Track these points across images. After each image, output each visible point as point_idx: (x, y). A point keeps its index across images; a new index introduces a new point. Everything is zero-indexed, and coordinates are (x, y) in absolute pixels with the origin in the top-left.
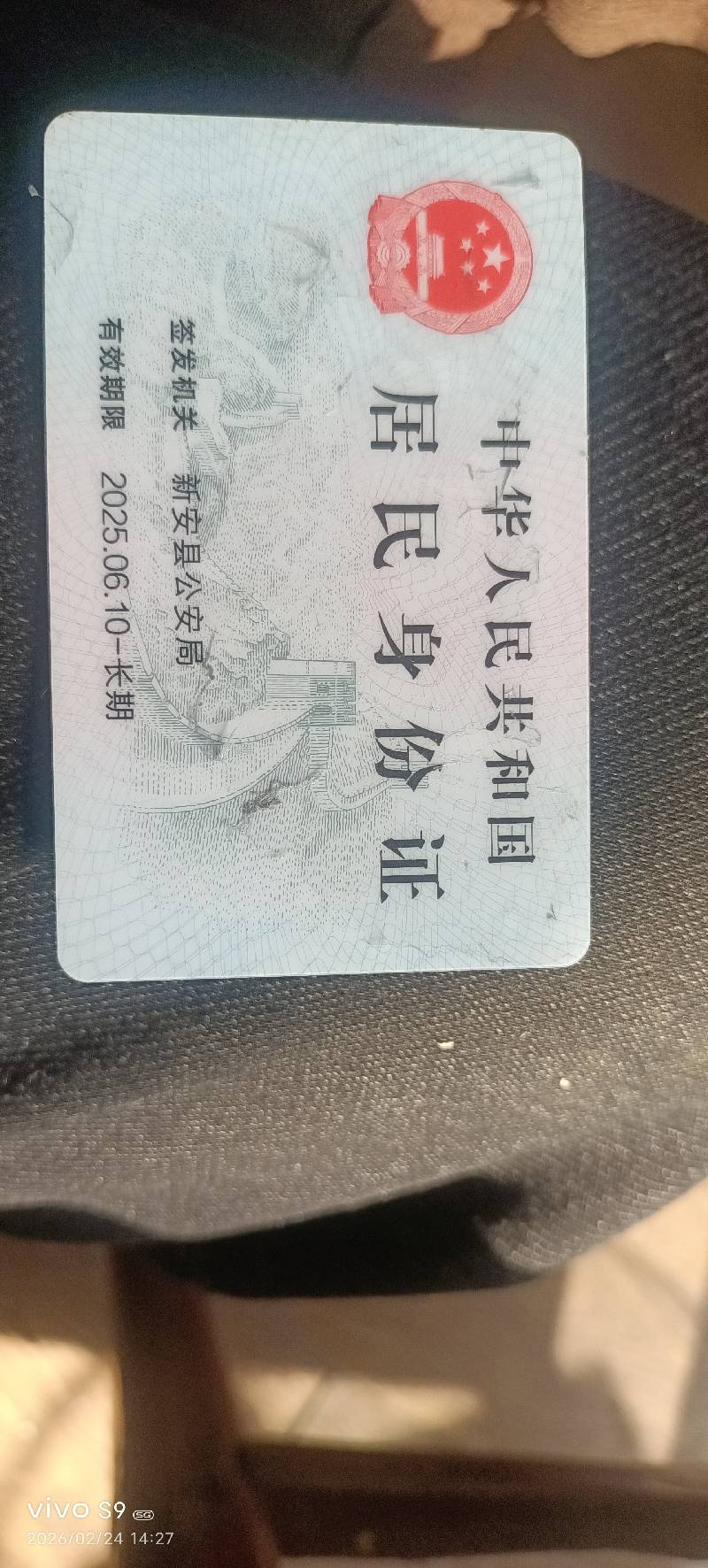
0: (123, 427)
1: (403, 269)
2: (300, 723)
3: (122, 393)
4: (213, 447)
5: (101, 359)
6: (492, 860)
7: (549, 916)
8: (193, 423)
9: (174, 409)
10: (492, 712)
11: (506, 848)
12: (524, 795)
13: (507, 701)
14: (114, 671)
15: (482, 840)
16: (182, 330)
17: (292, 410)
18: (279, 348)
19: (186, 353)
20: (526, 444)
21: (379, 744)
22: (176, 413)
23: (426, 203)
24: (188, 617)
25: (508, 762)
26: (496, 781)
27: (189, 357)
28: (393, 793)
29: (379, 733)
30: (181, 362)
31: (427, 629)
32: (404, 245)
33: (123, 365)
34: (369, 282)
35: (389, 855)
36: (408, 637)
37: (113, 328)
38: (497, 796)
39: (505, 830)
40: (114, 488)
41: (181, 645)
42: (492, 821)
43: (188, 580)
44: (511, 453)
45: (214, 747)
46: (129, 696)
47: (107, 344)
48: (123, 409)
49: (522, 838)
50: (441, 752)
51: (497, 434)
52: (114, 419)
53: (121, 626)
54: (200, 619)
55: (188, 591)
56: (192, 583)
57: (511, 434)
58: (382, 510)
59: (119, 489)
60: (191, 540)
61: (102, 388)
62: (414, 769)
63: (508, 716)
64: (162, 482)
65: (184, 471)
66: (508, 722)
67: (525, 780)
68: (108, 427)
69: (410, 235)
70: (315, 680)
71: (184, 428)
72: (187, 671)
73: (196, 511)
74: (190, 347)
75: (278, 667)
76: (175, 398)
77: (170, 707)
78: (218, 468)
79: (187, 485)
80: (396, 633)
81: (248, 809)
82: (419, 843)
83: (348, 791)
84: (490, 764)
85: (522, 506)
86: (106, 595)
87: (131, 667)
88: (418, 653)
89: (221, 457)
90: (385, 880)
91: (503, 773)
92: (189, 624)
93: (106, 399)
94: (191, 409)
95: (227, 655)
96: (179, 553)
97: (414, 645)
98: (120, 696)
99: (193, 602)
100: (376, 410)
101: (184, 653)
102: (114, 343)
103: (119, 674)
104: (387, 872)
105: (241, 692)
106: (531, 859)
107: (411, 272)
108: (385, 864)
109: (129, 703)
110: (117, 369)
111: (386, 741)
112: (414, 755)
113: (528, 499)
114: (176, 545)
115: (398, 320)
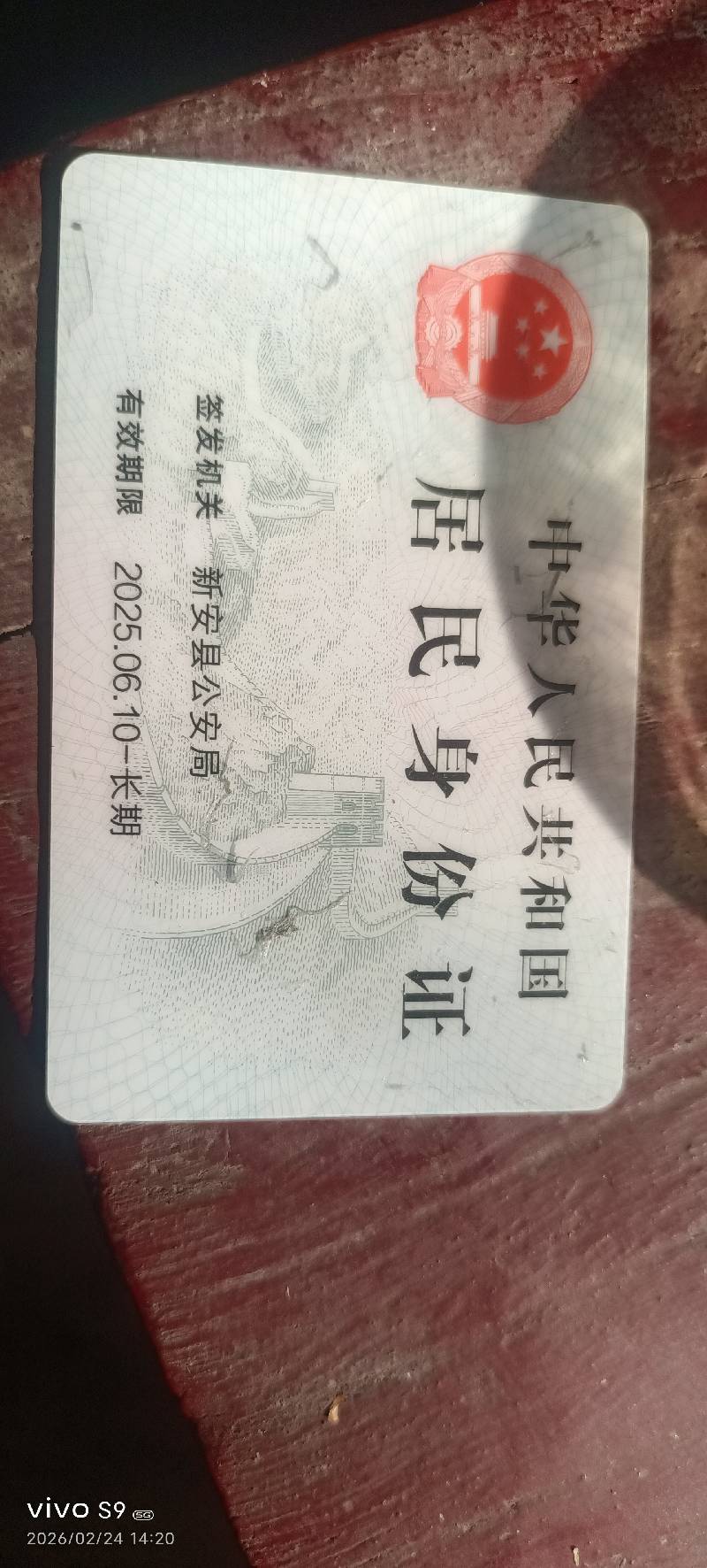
0: (141, 512)
1: (453, 349)
2: (324, 843)
3: (140, 474)
4: (240, 538)
5: (118, 435)
6: (523, 995)
7: (580, 1056)
8: (217, 510)
9: (197, 494)
10: (528, 836)
11: (538, 983)
12: (559, 926)
13: (547, 824)
14: (121, 782)
15: (513, 975)
16: (211, 406)
17: (327, 500)
18: (315, 431)
19: (212, 433)
20: (578, 546)
21: (408, 869)
22: (199, 498)
23: (480, 275)
24: (205, 724)
25: (545, 890)
26: (530, 910)
27: (216, 439)
28: (420, 921)
29: (408, 856)
30: (207, 443)
31: (463, 744)
32: (455, 321)
33: (142, 443)
34: (416, 361)
35: (413, 988)
36: (443, 751)
37: (131, 401)
38: (531, 925)
39: (538, 962)
40: (129, 579)
41: (195, 754)
42: (524, 953)
43: (204, 683)
44: (561, 555)
45: (229, 868)
46: (136, 809)
47: (125, 419)
48: (141, 492)
49: (555, 972)
50: (473, 878)
51: (546, 534)
52: (130, 503)
53: (131, 733)
54: (217, 727)
55: (206, 696)
56: (210, 686)
57: (562, 535)
58: (420, 613)
59: (133, 581)
60: (211, 639)
61: (118, 468)
62: (443, 896)
63: (546, 840)
64: (182, 575)
65: (206, 563)
66: (547, 847)
67: (561, 910)
68: (123, 512)
69: (462, 311)
70: (340, 795)
71: (208, 516)
72: (201, 783)
73: (217, 607)
74: (218, 426)
75: (300, 781)
76: (199, 483)
77: (181, 823)
78: (243, 561)
79: (209, 579)
80: (430, 748)
81: (261, 936)
82: (445, 976)
83: (370, 918)
84: (525, 892)
85: (570, 613)
86: (115, 698)
87: (140, 777)
88: (453, 770)
89: (247, 549)
90: (408, 1015)
91: (540, 902)
92: (205, 732)
93: (122, 480)
94: (216, 496)
95: (246, 767)
96: (197, 655)
97: (449, 761)
98: (126, 810)
99: (209, 708)
100: (418, 504)
101: (199, 764)
102: (133, 418)
103: (126, 784)
104: (411, 1006)
105: (259, 808)
106: (564, 994)
107: (462, 352)
108: (409, 998)
109: (136, 818)
110: (136, 447)
111: (415, 866)
112: (445, 881)
113: (577, 606)
114: (194, 644)
115: (445, 405)
